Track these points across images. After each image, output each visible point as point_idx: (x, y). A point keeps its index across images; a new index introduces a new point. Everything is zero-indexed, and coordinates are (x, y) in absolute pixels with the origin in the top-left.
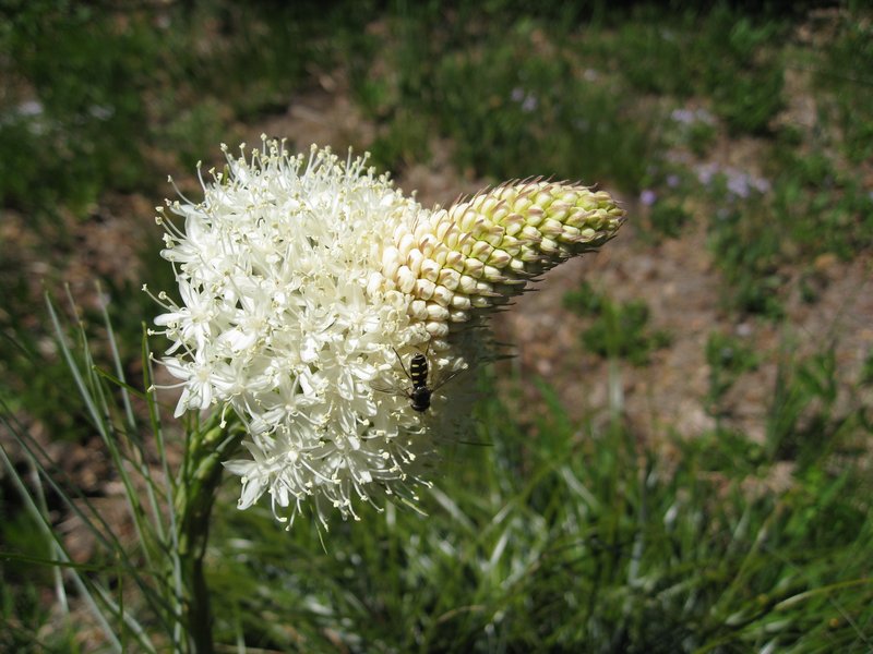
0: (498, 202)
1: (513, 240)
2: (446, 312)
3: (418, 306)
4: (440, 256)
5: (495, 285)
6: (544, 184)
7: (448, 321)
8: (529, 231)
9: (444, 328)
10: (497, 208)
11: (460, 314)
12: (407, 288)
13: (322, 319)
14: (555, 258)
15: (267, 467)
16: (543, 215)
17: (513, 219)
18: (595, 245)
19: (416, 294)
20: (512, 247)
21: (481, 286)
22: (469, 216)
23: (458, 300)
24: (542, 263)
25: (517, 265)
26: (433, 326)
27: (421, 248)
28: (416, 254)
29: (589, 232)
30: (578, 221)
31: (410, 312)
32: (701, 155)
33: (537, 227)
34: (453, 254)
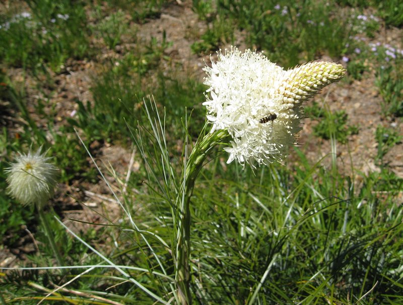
0: (309, 68)
1: (315, 79)
2: (293, 100)
3: (285, 99)
4: (292, 84)
5: (308, 92)
6: (323, 62)
7: (294, 103)
8: (319, 76)
9: (292, 105)
10: (310, 69)
11: (298, 101)
12: (282, 93)
13: (256, 103)
14: (326, 84)
15: (237, 149)
16: (323, 71)
17: (314, 72)
18: (338, 80)
19: (284, 95)
20: (314, 80)
21: (305, 92)
22: (301, 72)
23: (297, 97)
24: (323, 85)
25: (315, 86)
26: (289, 105)
27: (286, 81)
28: (284, 83)
29: (336, 76)
30: (333, 73)
31: (283, 100)
32: (372, 38)
33: (321, 74)
34: (296, 83)
